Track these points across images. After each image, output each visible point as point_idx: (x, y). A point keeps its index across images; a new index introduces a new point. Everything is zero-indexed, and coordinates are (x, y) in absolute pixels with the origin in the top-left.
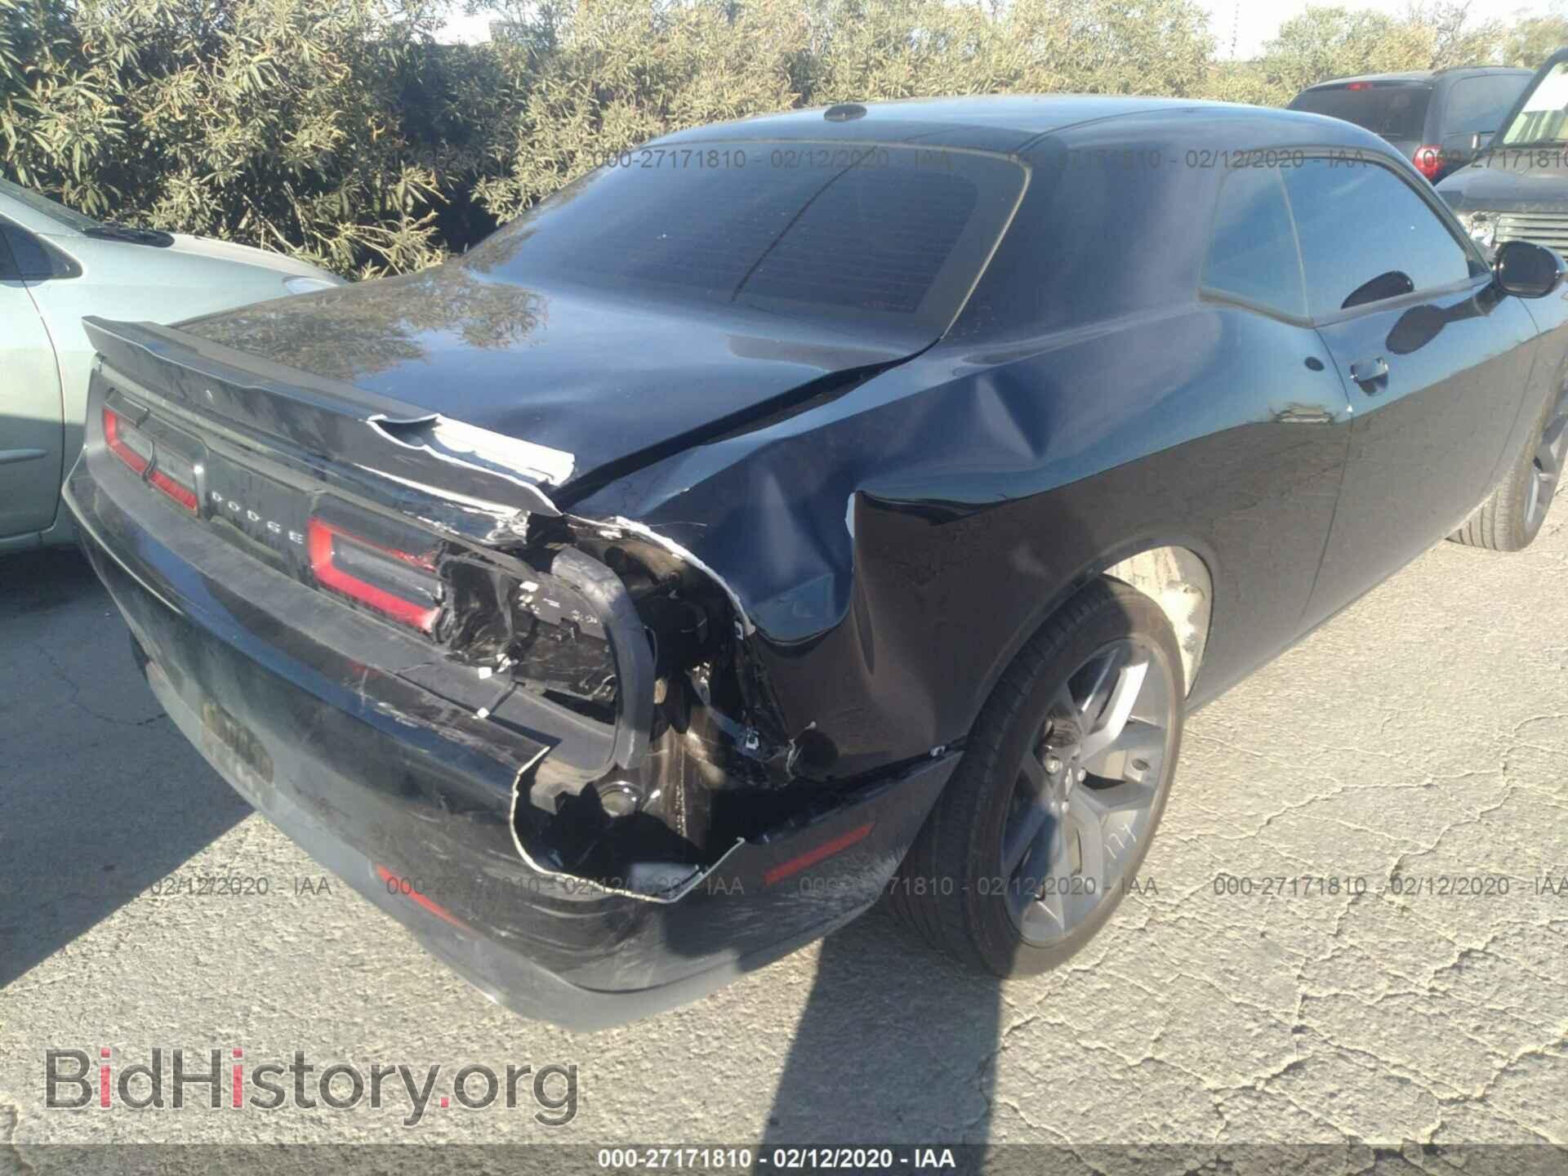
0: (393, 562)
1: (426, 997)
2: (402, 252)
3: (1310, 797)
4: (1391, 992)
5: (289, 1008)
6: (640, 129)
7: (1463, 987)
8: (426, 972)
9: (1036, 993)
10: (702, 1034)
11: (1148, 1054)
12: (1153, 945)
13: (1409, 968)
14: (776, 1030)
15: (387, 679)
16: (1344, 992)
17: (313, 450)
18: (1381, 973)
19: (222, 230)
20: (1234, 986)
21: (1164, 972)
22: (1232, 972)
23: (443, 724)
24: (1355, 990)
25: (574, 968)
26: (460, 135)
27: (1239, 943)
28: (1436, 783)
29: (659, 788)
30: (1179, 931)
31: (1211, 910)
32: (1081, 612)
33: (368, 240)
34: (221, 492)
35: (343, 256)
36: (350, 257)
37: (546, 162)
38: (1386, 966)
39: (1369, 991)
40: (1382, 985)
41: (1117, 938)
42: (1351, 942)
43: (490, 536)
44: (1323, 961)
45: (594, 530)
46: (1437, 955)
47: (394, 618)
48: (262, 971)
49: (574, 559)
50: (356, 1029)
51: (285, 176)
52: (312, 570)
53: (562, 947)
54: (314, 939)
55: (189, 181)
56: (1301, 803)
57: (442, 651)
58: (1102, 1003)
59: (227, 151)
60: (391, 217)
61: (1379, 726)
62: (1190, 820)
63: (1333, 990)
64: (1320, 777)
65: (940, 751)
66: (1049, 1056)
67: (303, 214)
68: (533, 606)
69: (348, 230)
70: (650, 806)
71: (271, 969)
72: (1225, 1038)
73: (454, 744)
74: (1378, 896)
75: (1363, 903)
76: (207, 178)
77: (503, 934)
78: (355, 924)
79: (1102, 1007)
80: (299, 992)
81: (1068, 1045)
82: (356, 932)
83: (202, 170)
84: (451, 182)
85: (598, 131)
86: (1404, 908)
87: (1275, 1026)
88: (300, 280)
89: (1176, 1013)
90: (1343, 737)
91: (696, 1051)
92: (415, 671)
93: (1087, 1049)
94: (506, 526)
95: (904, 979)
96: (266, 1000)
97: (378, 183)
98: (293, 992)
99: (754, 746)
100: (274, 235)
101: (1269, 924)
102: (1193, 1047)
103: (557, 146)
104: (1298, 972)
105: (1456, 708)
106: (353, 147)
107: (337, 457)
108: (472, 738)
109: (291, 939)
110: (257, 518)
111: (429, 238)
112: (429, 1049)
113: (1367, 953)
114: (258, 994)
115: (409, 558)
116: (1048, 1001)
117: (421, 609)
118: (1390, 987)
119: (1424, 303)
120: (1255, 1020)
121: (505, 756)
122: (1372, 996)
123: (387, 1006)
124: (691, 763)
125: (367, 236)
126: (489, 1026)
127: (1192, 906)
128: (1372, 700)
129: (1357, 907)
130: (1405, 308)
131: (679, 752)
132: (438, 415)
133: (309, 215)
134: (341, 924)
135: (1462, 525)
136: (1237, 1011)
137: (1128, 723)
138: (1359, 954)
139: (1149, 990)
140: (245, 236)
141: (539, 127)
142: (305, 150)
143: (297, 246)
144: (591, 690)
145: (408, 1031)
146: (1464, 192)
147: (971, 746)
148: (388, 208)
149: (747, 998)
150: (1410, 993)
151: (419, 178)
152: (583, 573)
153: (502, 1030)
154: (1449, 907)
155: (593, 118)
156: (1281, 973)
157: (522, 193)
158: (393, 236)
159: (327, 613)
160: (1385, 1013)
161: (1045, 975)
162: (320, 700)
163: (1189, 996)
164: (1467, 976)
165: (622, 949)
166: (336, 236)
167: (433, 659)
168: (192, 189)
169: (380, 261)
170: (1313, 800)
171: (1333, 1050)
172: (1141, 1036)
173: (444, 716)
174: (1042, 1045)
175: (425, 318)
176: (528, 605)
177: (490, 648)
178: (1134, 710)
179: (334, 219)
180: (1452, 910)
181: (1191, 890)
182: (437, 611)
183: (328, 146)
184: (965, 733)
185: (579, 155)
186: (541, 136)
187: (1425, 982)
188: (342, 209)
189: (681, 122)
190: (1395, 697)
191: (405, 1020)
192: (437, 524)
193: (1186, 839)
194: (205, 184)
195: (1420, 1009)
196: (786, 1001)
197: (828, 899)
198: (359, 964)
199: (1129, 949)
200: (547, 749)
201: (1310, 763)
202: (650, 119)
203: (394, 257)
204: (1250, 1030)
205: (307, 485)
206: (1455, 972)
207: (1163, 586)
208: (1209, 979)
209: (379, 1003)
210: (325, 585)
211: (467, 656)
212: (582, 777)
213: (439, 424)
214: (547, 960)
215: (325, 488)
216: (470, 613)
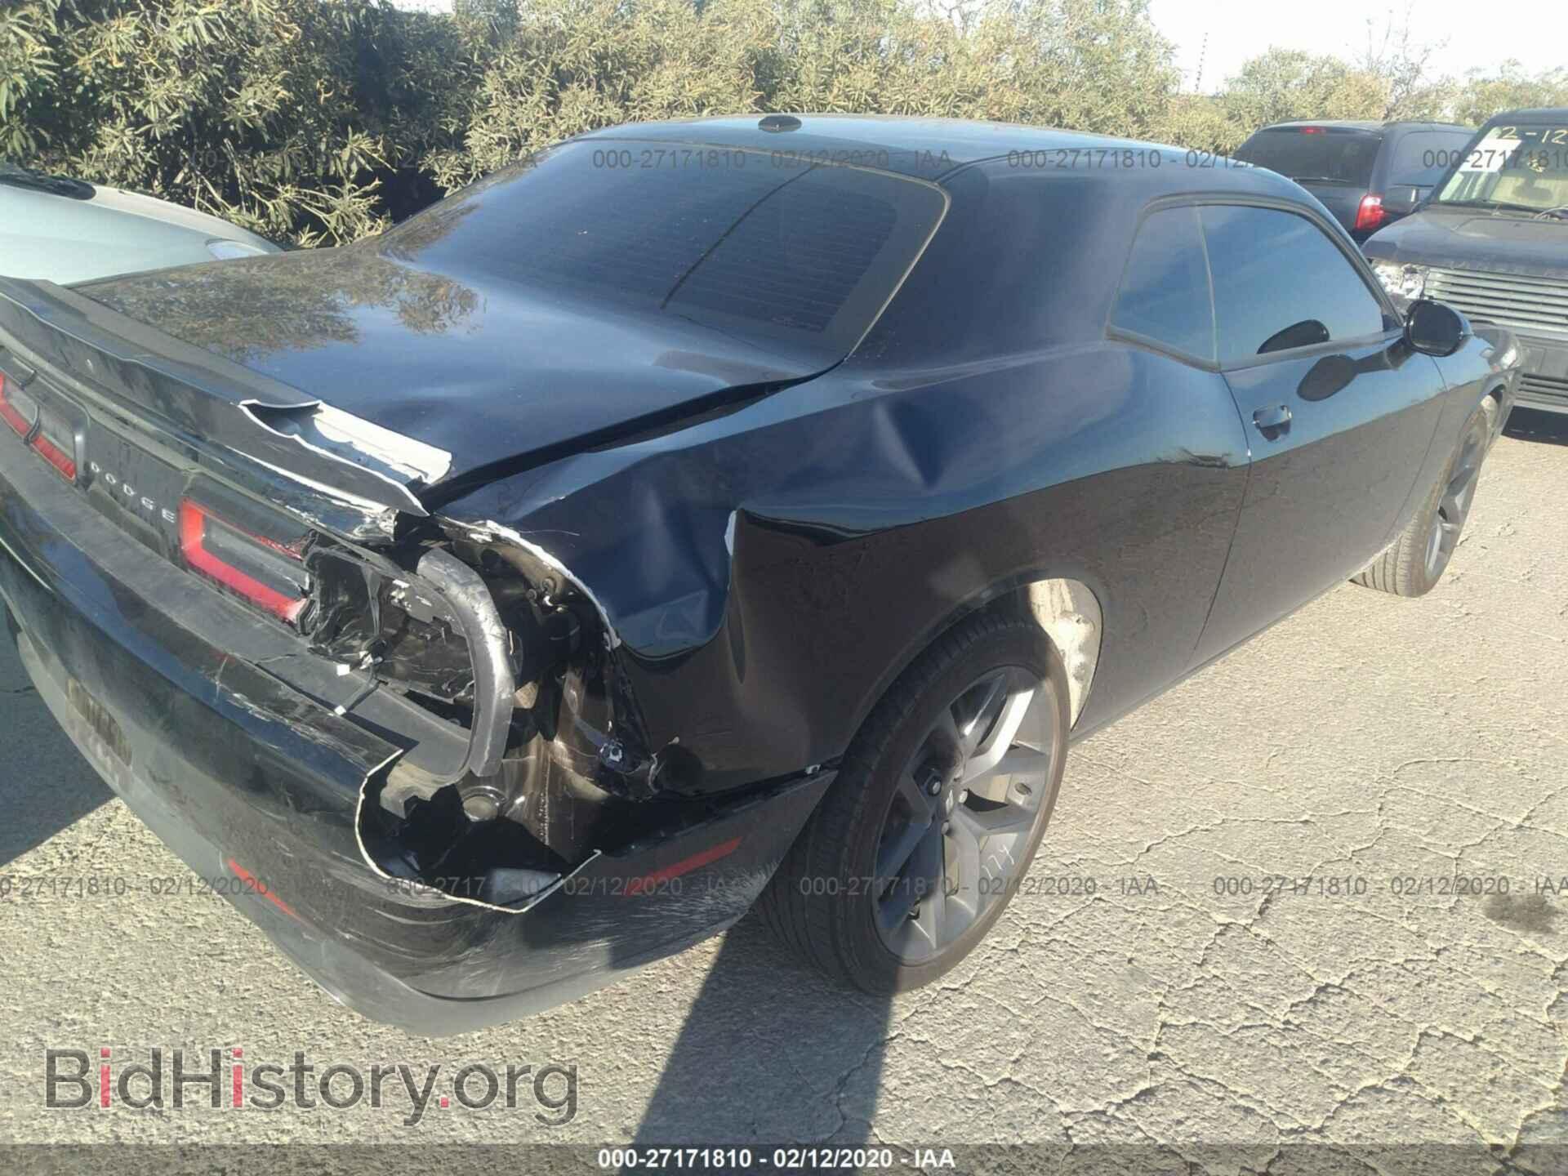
0: (262, 548)
1: (285, 991)
2: (342, 219)
3: (1190, 827)
4: (1247, 1023)
5: (141, 995)
6: (598, 114)
7: (1316, 1021)
8: (286, 965)
9: (903, 1010)
10: (565, 1039)
11: (1006, 1075)
12: (1023, 966)
13: (1267, 1001)
14: (641, 1038)
15: (246, 669)
16: (1202, 1021)
17: (187, 429)
18: (1240, 1004)
19: (156, 183)
20: (1096, 1010)
21: (1030, 994)
22: (1096, 997)
23: (297, 720)
24: (1213, 1019)
25: (417, 974)
26: (413, 103)
27: (1107, 968)
28: (1313, 820)
29: (524, 794)
30: (1049, 953)
31: (1083, 934)
32: (968, 639)
33: (308, 204)
34: (99, 464)
35: (280, 219)
36: (289, 221)
37: (500, 138)
38: (1246, 997)
39: (1226, 1022)
40: (1240, 1016)
41: (989, 958)
42: (1214, 972)
43: (356, 531)
44: (1186, 989)
45: (464, 532)
46: (1296, 989)
47: (259, 605)
48: (117, 955)
49: (440, 560)
50: (209, 1020)
51: (226, 132)
52: (181, 551)
53: (405, 953)
54: (175, 925)
55: (123, 131)
56: (1182, 832)
57: (306, 643)
58: (967, 1022)
59: (166, 103)
60: (333, 182)
61: (1265, 761)
62: (1073, 843)
63: (1192, 1019)
64: (1203, 807)
65: (815, 769)
66: (909, 1073)
67: (241, 173)
68: (406, 603)
69: (288, 192)
70: (515, 811)
71: (127, 954)
72: (1082, 1062)
73: (305, 741)
74: (1245, 928)
75: (1229, 935)
76: (142, 129)
77: (347, 936)
78: (219, 912)
79: (966, 1027)
80: (154, 979)
81: (928, 1063)
82: (219, 920)
83: (139, 120)
84: (401, 152)
85: (555, 112)
86: (1269, 942)
87: (1132, 1052)
88: (225, 243)
89: (1037, 1035)
90: (1228, 770)
91: (557, 1057)
92: (275, 661)
93: (947, 1068)
94: (373, 522)
95: (774, 991)
96: (118, 986)
97: (323, 147)
98: (147, 979)
99: (617, 758)
100: (210, 193)
101: (1138, 950)
102: (1049, 1069)
103: (512, 124)
104: (1160, 999)
105: (1340, 747)
106: (300, 108)
107: (209, 439)
108: (325, 736)
109: (151, 924)
110: (132, 493)
111: (372, 207)
112: (282, 1044)
113: (1229, 984)
114: (110, 980)
115: (278, 547)
116: (915, 1019)
117: (287, 598)
118: (1247, 1018)
119: (1338, 353)
120: (1113, 1046)
121: (356, 757)
122: (1229, 1026)
123: (243, 998)
124: (556, 770)
125: (307, 199)
126: (346, 1024)
127: (1066, 929)
128: (1261, 735)
129: (1223, 938)
130: (1318, 358)
131: (545, 759)
132: (320, 401)
133: (248, 175)
134: (204, 911)
135: (1364, 568)
136: (1097, 1035)
137: (1012, 747)
138: (1221, 984)
139: (1015, 1011)
140: (180, 191)
141: (494, 103)
142: (248, 108)
143: (233, 205)
144: (454, 692)
145: (262, 1024)
146: (1399, 244)
147: (848, 765)
148: (332, 173)
149: (615, 1005)
150: (1265, 1025)
151: (366, 145)
152: (449, 575)
153: (359, 1029)
154: (1313, 942)
155: (551, 99)
156: (1143, 1000)
157: (473, 168)
158: (334, 201)
159: (193, 596)
160: (1239, 1043)
161: (915, 992)
162: (176, 687)
163: (1052, 1019)
164: (1321, 1011)
165: (467, 958)
166: (275, 198)
167: (297, 651)
168: (125, 139)
169: (319, 226)
170: (1193, 831)
171: (1185, 1078)
172: (1001, 1056)
173: (301, 710)
174: (904, 1062)
175: (363, 291)
176: (400, 601)
177: (355, 643)
178: (1018, 735)
179: (274, 181)
180: (1314, 945)
181: (1065, 914)
182: (304, 602)
183: (273, 107)
184: (841, 752)
185: (534, 134)
186: (495, 112)
187: (1281, 1014)
188: (283, 170)
189: (641, 110)
190: (1283, 733)
191: (261, 1013)
192: (304, 515)
193: (1067, 862)
194: (140, 135)
195: (1273, 1041)
196: (654, 1010)
197: (691, 912)
198: (219, 953)
199: (1000, 970)
200: (401, 751)
201: (1194, 794)
202: (610, 104)
203: (333, 223)
204: (1107, 1055)
205: (182, 463)
206: (1310, 1006)
207: (1057, 614)
208: (1074, 1003)
209: (235, 994)
210: (193, 567)
211: (330, 651)
212: (435, 782)
213: (321, 411)
214: (391, 964)
215: (199, 469)
216: (337, 606)
